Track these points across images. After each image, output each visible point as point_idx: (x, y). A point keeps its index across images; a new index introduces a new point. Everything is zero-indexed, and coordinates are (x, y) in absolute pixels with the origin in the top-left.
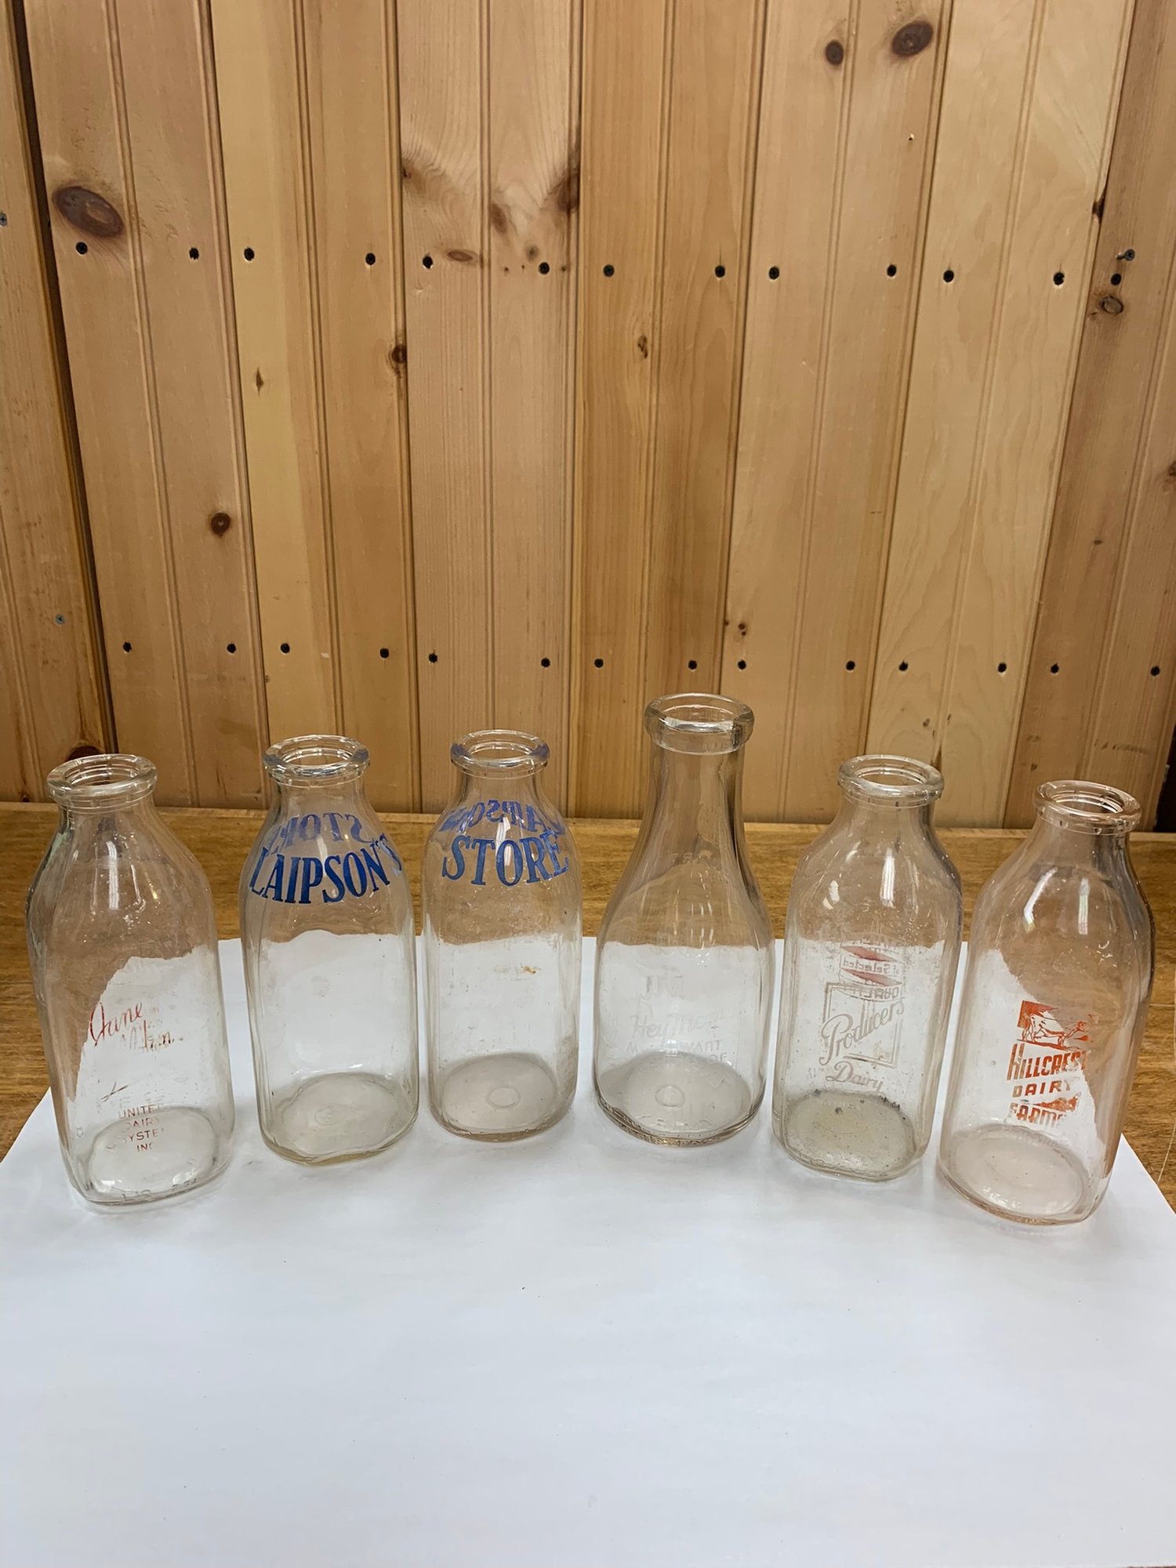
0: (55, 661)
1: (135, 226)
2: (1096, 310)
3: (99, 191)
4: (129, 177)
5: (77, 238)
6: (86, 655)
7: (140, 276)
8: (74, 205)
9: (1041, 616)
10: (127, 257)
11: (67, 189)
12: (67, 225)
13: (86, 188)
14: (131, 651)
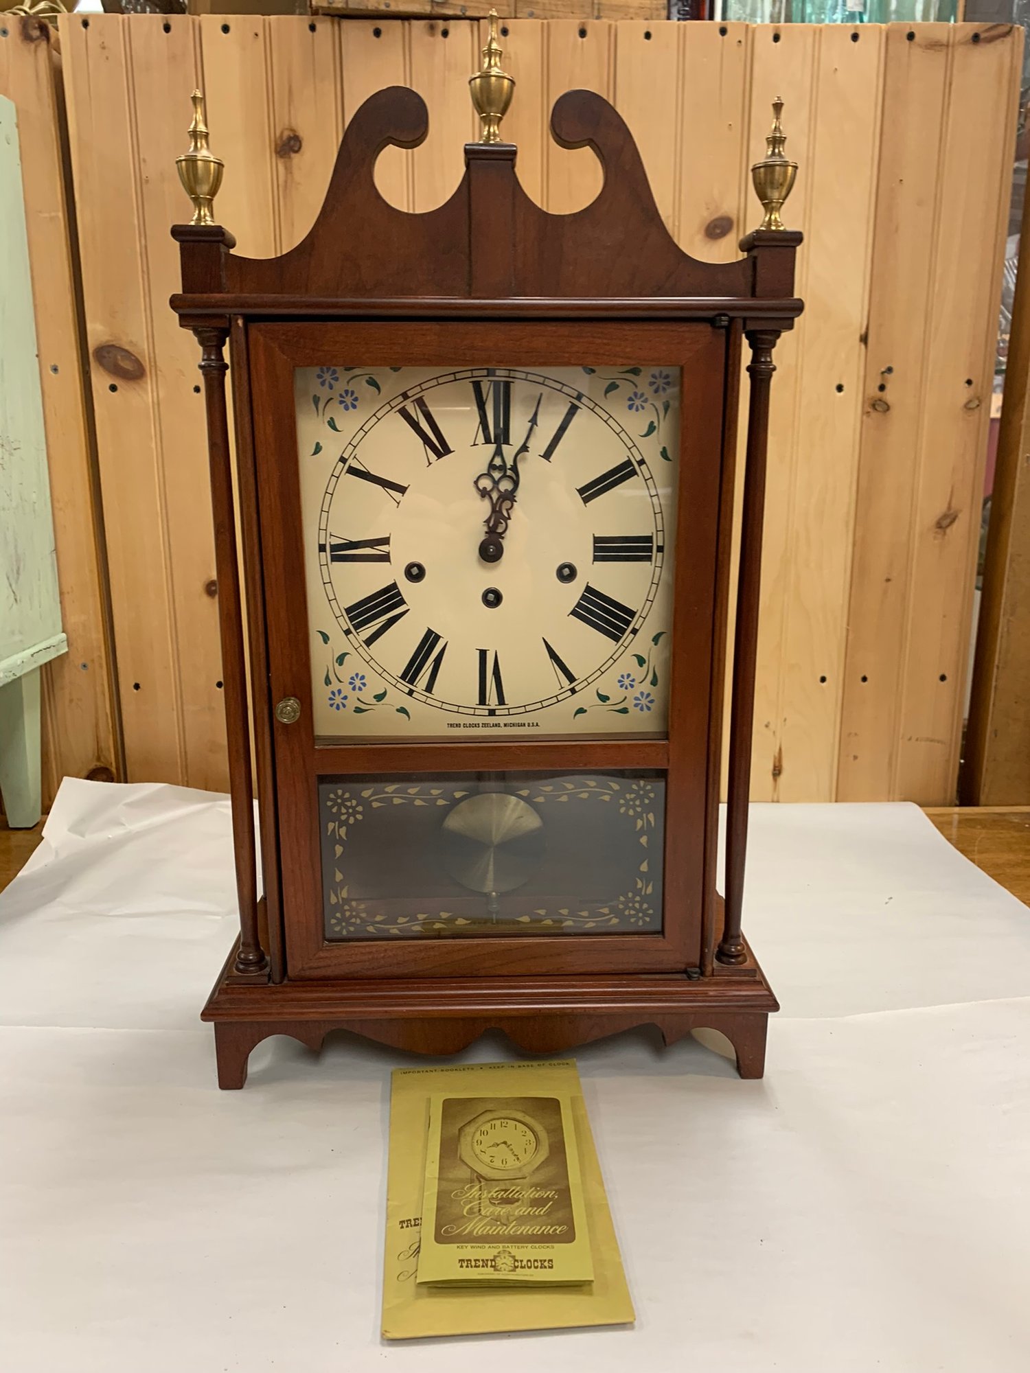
0: (79, 699)
1: (153, 371)
2: (869, 410)
3: (127, 348)
4: (151, 337)
5: (110, 381)
6: (104, 695)
7: (156, 407)
8: (110, 358)
9: (850, 638)
10: (147, 393)
11: (104, 346)
12: (103, 373)
13: (118, 346)
14: (139, 690)
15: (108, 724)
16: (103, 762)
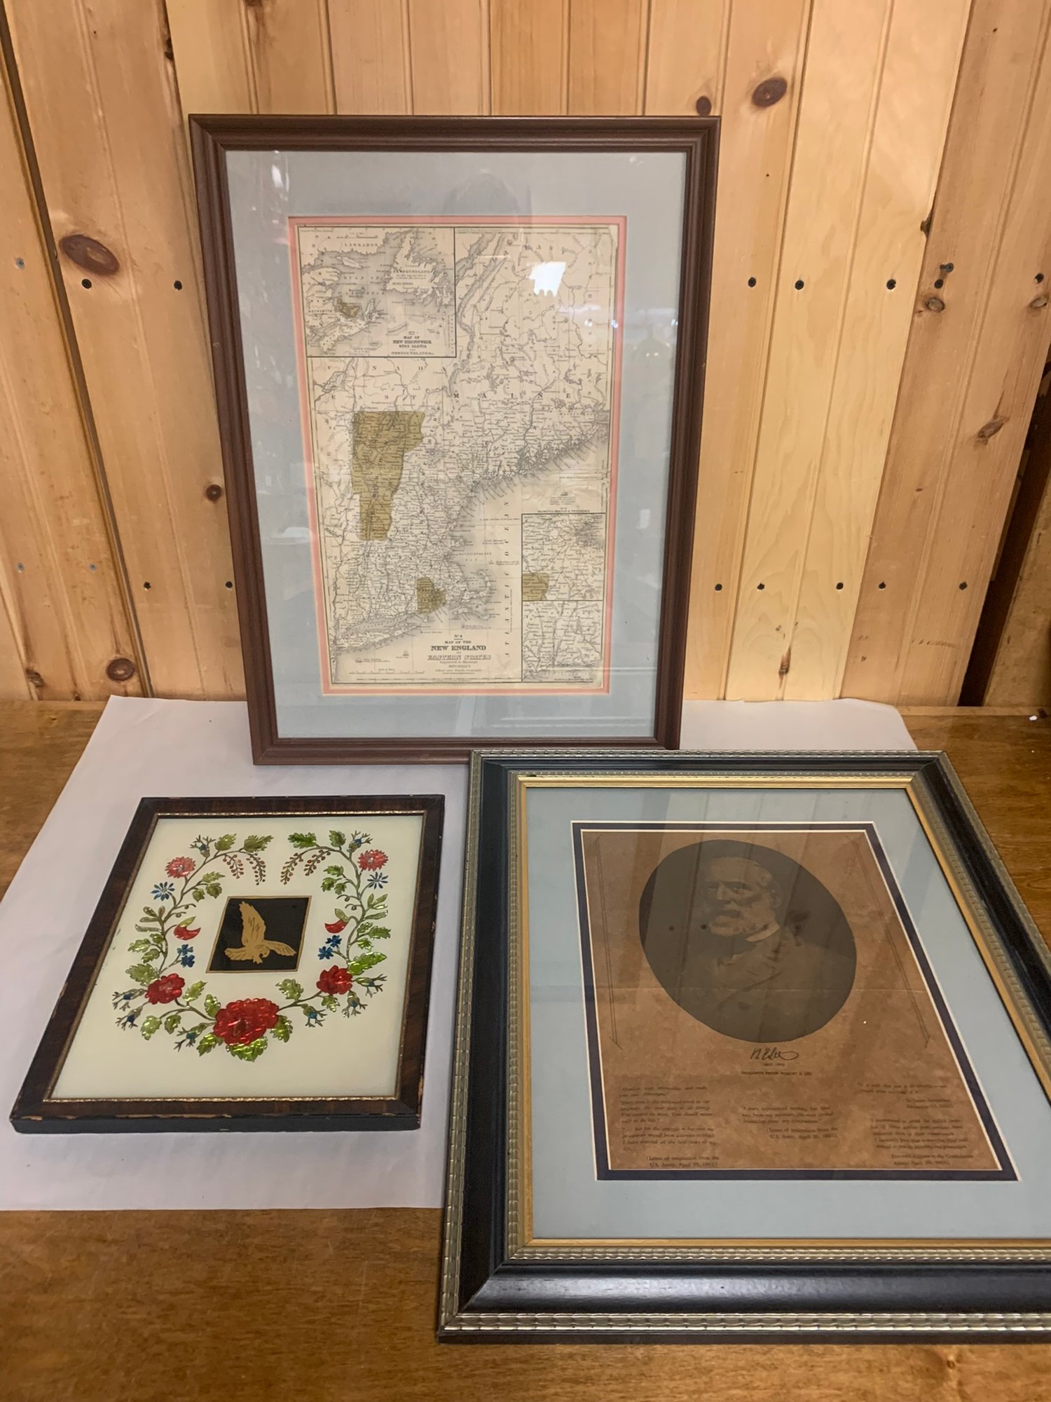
0: (91, 597)
1: (129, 267)
2: (922, 309)
3: (96, 238)
4: (122, 226)
5: (81, 276)
6: (114, 593)
7: (136, 304)
8: (78, 250)
9: (873, 546)
10: (124, 288)
11: (71, 237)
12: (73, 266)
13: (85, 235)
14: (151, 588)
16: (121, 654)
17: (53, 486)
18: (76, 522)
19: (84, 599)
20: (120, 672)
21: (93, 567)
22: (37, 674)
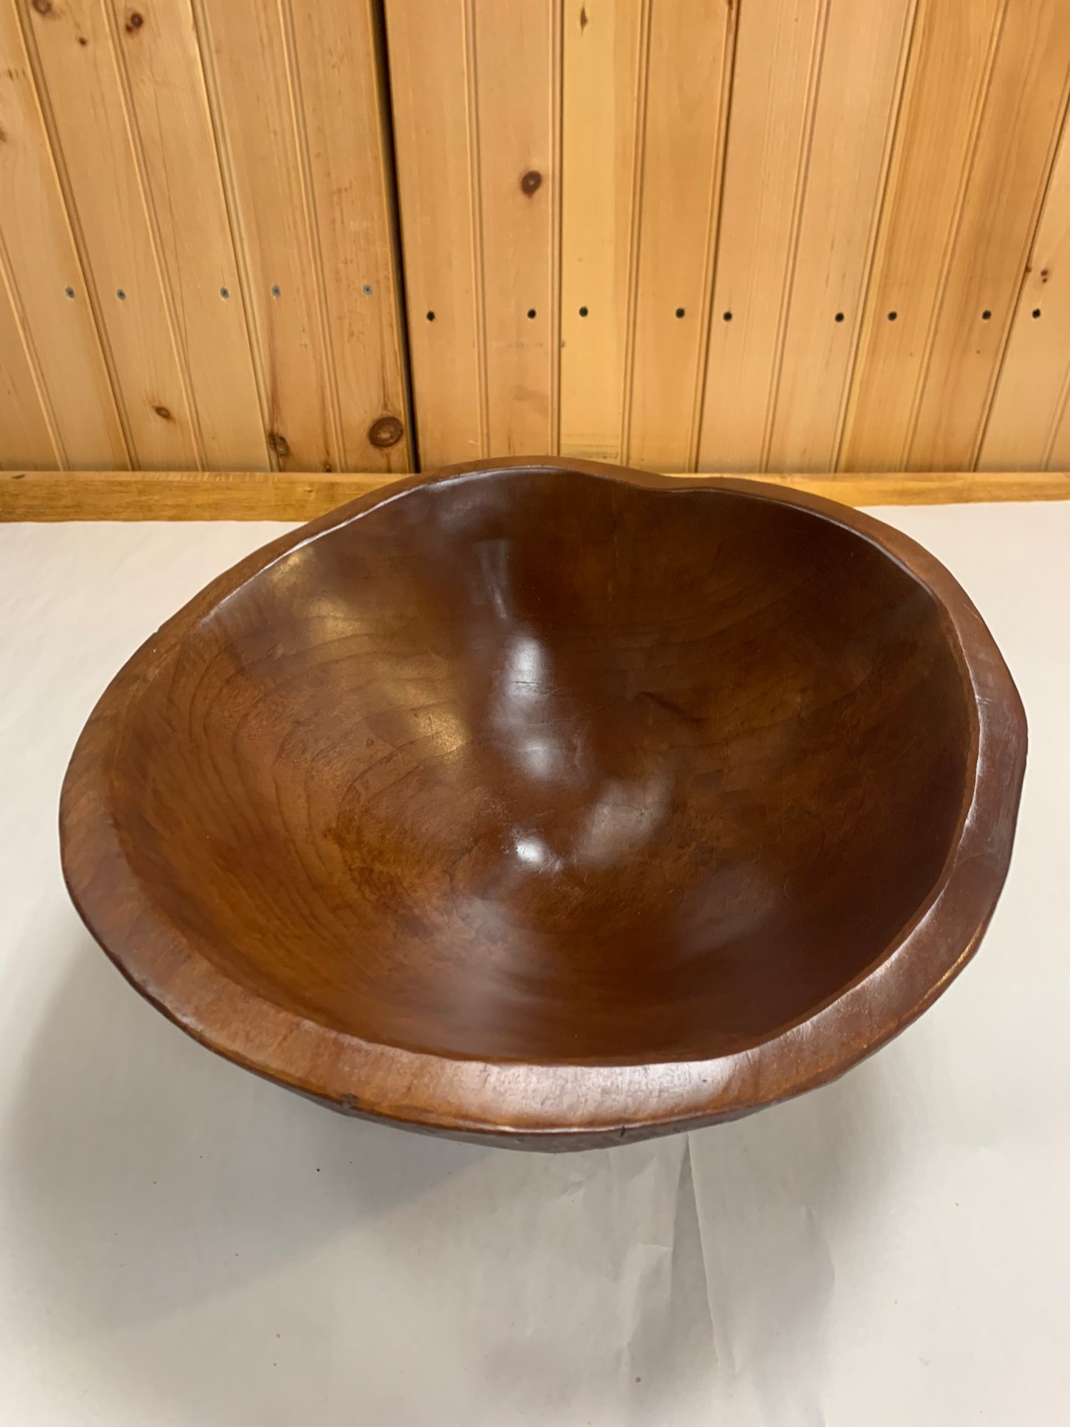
0: (360, 332)
6: (391, 325)
14: (434, 320)
15: (397, 363)
16: (389, 411)
17: (329, 174)
18: (353, 226)
19: (352, 334)
20: (385, 435)
21: (368, 289)
22: (282, 439)
